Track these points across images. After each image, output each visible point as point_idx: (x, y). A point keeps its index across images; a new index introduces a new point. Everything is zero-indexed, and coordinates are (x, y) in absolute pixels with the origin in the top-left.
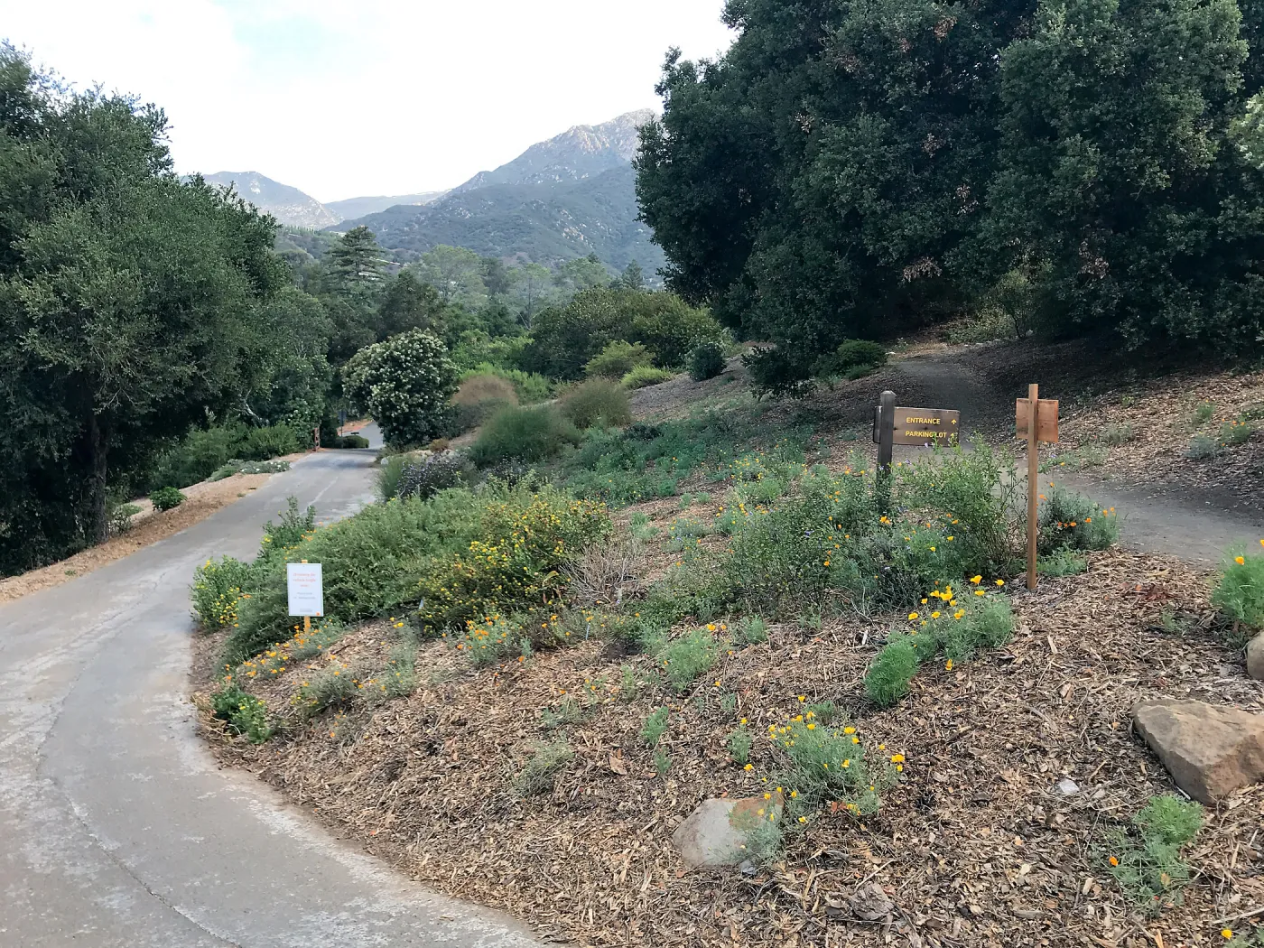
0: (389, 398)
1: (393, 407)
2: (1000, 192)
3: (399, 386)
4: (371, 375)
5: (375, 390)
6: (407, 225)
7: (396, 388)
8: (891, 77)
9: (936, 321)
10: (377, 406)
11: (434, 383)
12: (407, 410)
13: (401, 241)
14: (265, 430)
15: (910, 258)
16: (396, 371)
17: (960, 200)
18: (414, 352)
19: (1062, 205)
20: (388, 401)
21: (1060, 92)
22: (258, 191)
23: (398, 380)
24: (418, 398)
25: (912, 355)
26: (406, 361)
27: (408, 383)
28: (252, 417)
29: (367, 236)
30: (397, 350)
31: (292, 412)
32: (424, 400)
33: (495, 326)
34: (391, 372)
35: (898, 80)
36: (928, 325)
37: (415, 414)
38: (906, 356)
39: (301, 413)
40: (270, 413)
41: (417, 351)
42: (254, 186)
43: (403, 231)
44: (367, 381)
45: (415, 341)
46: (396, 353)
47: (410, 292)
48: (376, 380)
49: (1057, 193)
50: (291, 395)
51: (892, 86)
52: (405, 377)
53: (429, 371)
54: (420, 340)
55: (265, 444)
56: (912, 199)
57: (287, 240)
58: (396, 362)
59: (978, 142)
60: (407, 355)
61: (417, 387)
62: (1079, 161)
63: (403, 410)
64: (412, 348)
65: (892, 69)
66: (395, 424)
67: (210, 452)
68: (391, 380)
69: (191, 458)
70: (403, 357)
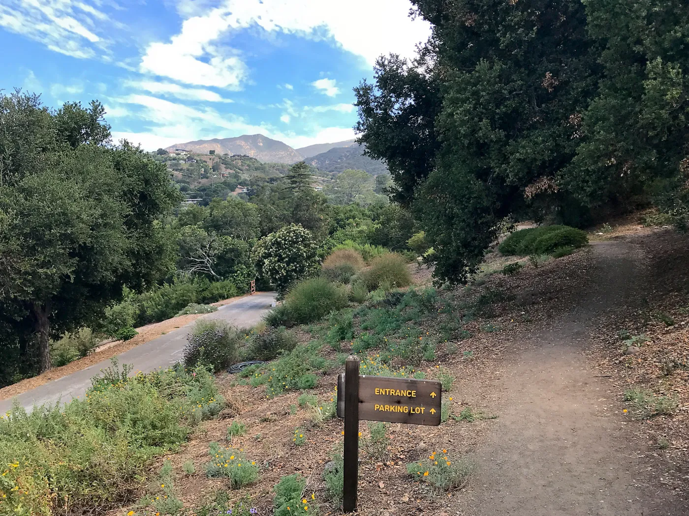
0: (274, 266)
1: (277, 272)
2: (591, 118)
3: (281, 259)
4: (265, 253)
5: (266, 261)
6: (339, 159)
7: (278, 261)
8: (504, 26)
9: (637, 209)
10: (268, 272)
11: (303, 257)
12: (285, 274)
13: (336, 168)
14: (218, 284)
15: (531, 178)
16: (279, 250)
17: (572, 127)
18: (290, 239)
19: (651, 126)
20: (274, 269)
21: (638, 17)
22: (261, 144)
23: (280, 256)
24: (292, 266)
25: (614, 235)
26: (285, 244)
27: (286, 257)
28: (214, 276)
29: (305, 167)
30: (280, 238)
31: (236, 272)
32: (296, 267)
33: (377, 214)
34: (276, 251)
35: (509, 28)
36: (631, 212)
37: (291, 276)
38: (609, 236)
39: (242, 273)
40: (225, 273)
41: (292, 237)
42: (259, 142)
43: (336, 162)
44: (263, 256)
45: (291, 231)
46: (279, 240)
47: (307, 200)
48: (268, 256)
49: (647, 115)
50: (236, 262)
51: (504, 35)
52: (285, 253)
53: (299, 249)
54: (294, 231)
55: (217, 292)
56: (534, 127)
57: (274, 171)
58: (279, 244)
59: (590, 75)
60: (285, 240)
61: (292, 260)
62: (662, 83)
63: (283, 274)
64: (289, 236)
65: (504, 20)
66: (279, 282)
67: (184, 298)
68: (276, 256)
69: (173, 301)
70: (283, 242)
